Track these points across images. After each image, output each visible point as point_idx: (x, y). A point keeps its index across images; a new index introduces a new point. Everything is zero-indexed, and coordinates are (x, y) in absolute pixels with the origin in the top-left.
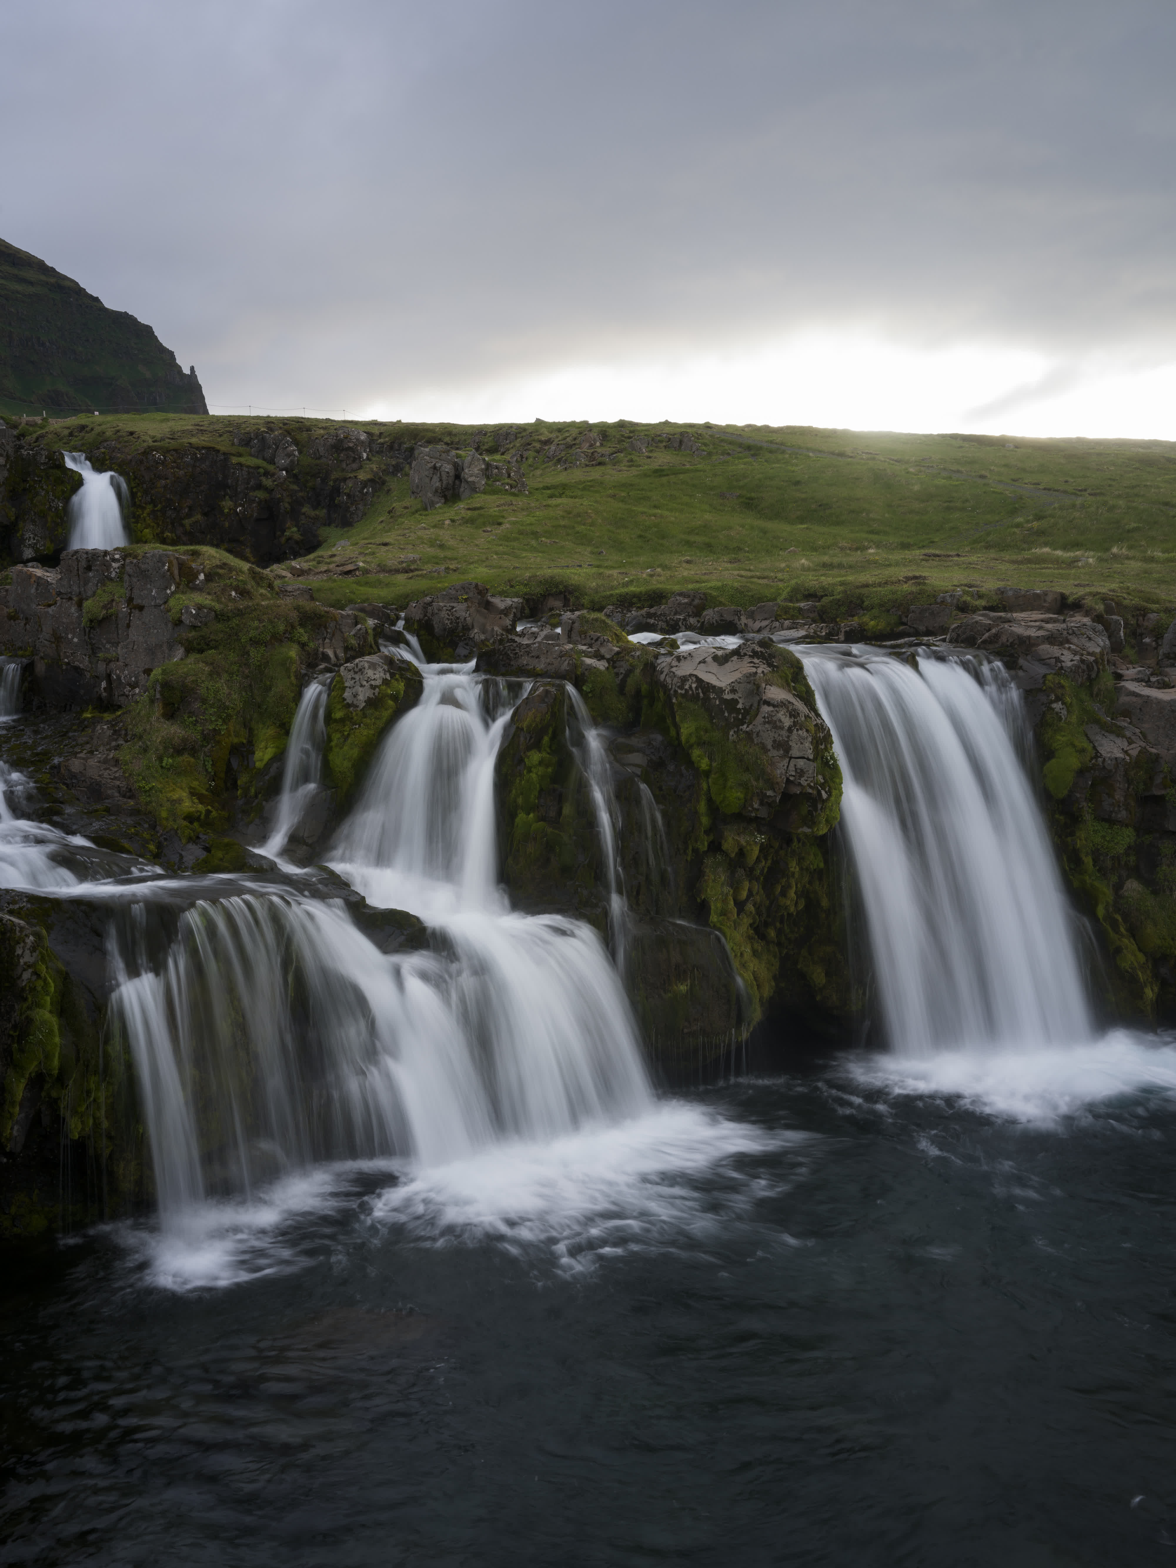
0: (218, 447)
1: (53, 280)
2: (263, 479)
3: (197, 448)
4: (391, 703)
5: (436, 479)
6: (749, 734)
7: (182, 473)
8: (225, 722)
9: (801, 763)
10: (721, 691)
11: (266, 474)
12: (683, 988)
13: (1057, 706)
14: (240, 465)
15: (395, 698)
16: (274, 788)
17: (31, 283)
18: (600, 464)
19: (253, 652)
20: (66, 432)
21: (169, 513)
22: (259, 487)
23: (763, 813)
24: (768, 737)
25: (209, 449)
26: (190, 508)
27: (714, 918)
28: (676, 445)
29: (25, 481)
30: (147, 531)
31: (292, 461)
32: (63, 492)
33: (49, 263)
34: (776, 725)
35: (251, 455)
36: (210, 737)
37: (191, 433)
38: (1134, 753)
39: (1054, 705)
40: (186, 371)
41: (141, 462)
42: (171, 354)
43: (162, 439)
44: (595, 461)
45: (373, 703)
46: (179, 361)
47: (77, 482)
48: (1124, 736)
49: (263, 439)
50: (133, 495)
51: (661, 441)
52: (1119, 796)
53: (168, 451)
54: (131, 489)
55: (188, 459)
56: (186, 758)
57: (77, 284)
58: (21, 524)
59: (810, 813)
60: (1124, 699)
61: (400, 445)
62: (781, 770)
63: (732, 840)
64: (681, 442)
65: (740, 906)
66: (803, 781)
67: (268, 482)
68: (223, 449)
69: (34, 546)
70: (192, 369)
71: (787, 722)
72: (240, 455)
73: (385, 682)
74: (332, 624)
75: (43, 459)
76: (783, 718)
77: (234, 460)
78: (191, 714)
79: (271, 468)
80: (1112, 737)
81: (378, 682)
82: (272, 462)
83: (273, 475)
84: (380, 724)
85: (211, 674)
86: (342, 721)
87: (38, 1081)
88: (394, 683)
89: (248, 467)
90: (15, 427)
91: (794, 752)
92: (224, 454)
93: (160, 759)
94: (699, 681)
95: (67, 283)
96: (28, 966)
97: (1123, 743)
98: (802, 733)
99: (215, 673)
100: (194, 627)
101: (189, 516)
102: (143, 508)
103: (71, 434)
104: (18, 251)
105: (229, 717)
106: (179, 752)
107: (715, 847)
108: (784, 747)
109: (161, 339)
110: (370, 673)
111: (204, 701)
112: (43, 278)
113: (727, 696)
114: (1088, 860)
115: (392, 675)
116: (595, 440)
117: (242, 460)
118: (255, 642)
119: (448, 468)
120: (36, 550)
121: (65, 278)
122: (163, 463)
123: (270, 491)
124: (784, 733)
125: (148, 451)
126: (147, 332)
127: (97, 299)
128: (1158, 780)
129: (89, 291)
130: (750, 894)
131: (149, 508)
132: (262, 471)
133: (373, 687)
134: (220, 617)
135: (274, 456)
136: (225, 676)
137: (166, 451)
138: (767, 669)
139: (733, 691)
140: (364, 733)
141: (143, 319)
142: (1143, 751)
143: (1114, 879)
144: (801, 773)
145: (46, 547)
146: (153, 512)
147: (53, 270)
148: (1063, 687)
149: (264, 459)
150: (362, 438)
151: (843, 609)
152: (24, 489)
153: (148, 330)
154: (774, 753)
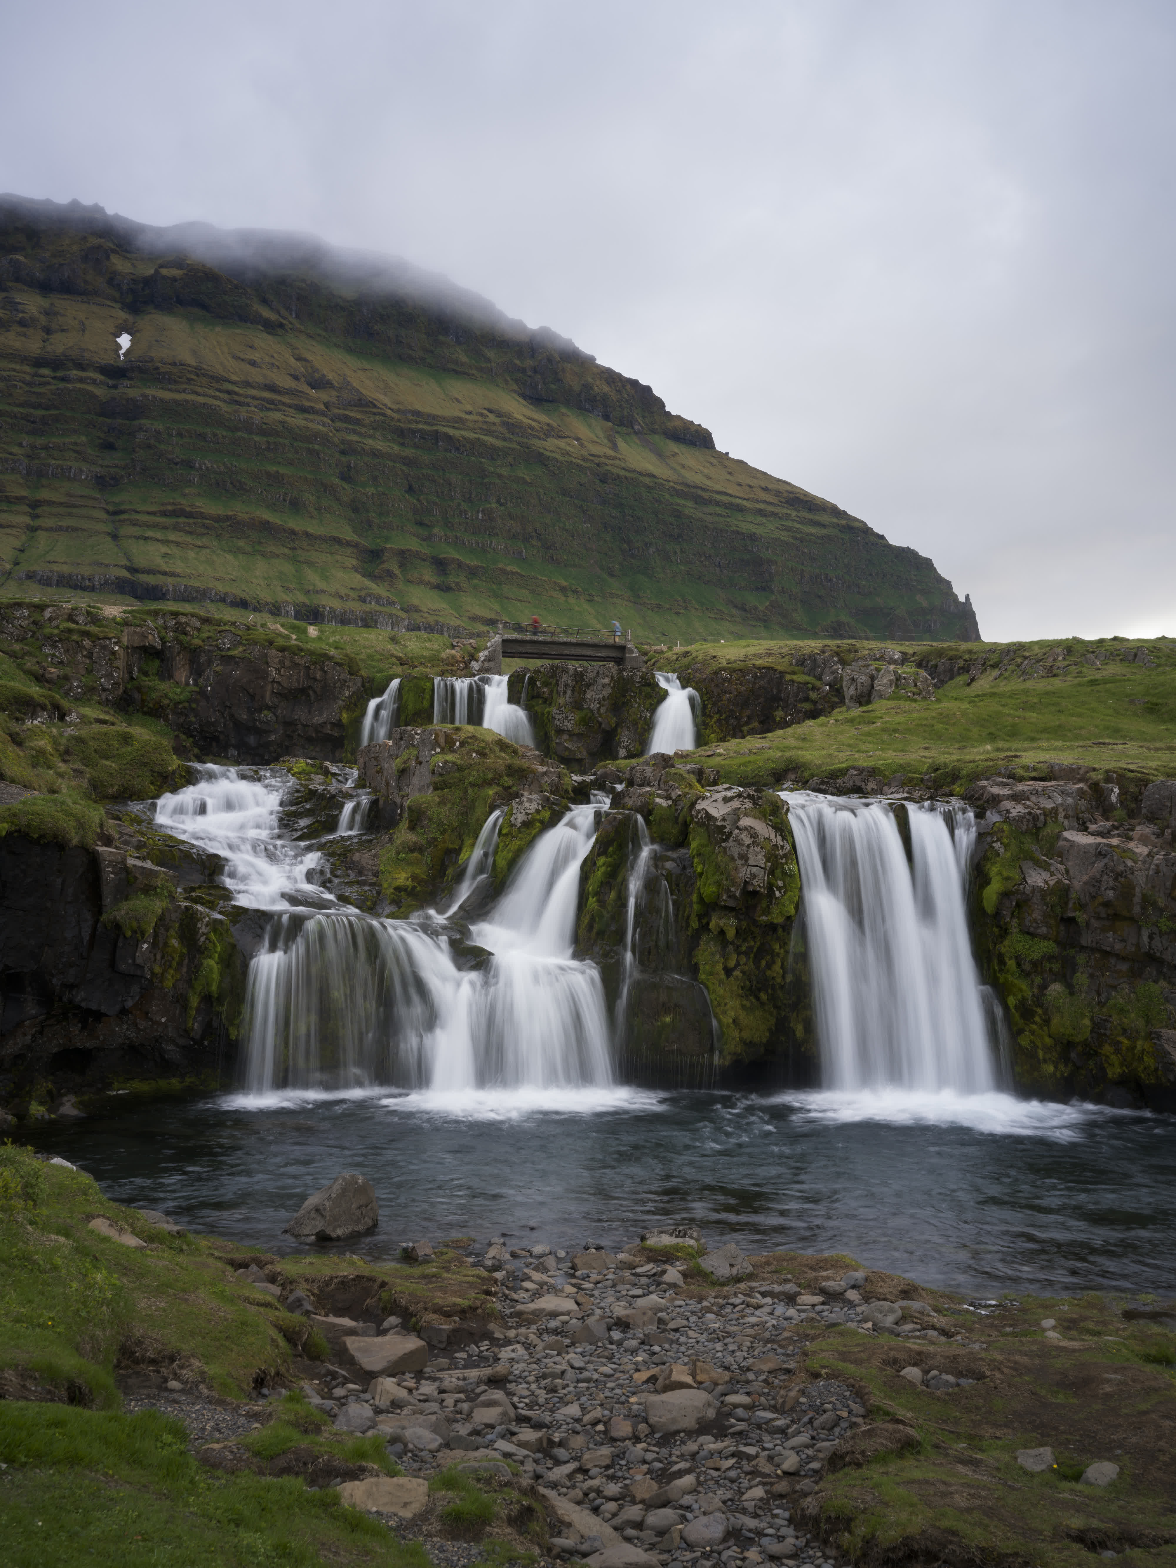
0: (776, 667)
1: (843, 522)
2: (811, 693)
3: (759, 668)
4: (538, 824)
5: (852, 688)
6: (725, 848)
7: (743, 688)
8: (442, 833)
9: (754, 870)
10: (716, 819)
11: (814, 688)
12: (668, 1020)
13: (997, 845)
14: (792, 681)
15: (542, 822)
16: (459, 877)
17: (824, 526)
18: (1055, 675)
19: (470, 790)
20: (675, 657)
21: (732, 721)
22: (807, 699)
23: (731, 903)
24: (735, 851)
25: (769, 669)
26: (748, 717)
27: (702, 976)
28: (1131, 658)
29: (624, 696)
30: (713, 736)
31: (835, 678)
32: (651, 704)
33: (841, 507)
34: (739, 843)
35: (804, 673)
36: (432, 842)
37: (760, 656)
38: (1052, 883)
39: (994, 845)
40: (962, 599)
41: (712, 680)
42: (949, 584)
43: (735, 661)
44: (1051, 673)
45: (527, 824)
46: (955, 590)
47: (663, 695)
48: (1049, 870)
49: (815, 659)
50: (704, 707)
51: (1118, 655)
52: (1036, 915)
53: (735, 671)
54: (703, 701)
55: (749, 677)
56: (416, 855)
57: (865, 524)
58: (619, 730)
59: (768, 906)
60: (1061, 843)
61: (928, 662)
62: (743, 873)
63: (716, 922)
64: (1136, 655)
65: (728, 972)
66: (755, 882)
67: (813, 695)
68: (779, 668)
69: (626, 748)
70: (967, 597)
71: (748, 841)
72: (794, 673)
73: (538, 811)
74: (531, 776)
75: (638, 679)
76: (744, 838)
77: (788, 677)
78: (422, 827)
79: (818, 684)
80: (1040, 871)
81: (533, 811)
82: (820, 678)
83: (818, 689)
84: (529, 838)
85: (439, 803)
86: (507, 835)
87: (207, 999)
88: (543, 812)
89: (799, 683)
90: (645, 654)
91: (751, 862)
92: (780, 672)
93: (398, 853)
94: (707, 813)
95: (856, 524)
96: (204, 934)
97: (1046, 875)
98: (758, 849)
99: (442, 803)
100: (441, 775)
101: (747, 723)
102: (712, 717)
103: (677, 659)
104: (815, 498)
105: (445, 830)
106: (412, 851)
107: (705, 928)
108: (744, 857)
109: (939, 571)
110: (527, 805)
111: (430, 819)
112: (835, 520)
113: (719, 823)
114: (1011, 964)
115: (543, 807)
116: (1058, 655)
117: (795, 677)
118: (472, 785)
119: (863, 679)
120: (628, 751)
121: (855, 519)
122: (729, 681)
123: (815, 703)
124: (745, 848)
125: (717, 673)
126: (927, 563)
127: (882, 537)
128: (1071, 905)
129: (876, 530)
130: (738, 964)
131: (716, 717)
132: (810, 686)
133: (527, 814)
134: (460, 769)
135: (822, 673)
136: (449, 805)
137: (733, 671)
138: (751, 805)
139: (724, 820)
140: (515, 844)
141: (923, 553)
142: (1059, 882)
143: (1038, 980)
144: (754, 876)
145: (634, 747)
146: (719, 720)
147: (844, 512)
148: (1003, 831)
149: (815, 676)
150: (896, 657)
151: (949, 780)
152: (624, 703)
153: (928, 563)
154: (739, 862)
